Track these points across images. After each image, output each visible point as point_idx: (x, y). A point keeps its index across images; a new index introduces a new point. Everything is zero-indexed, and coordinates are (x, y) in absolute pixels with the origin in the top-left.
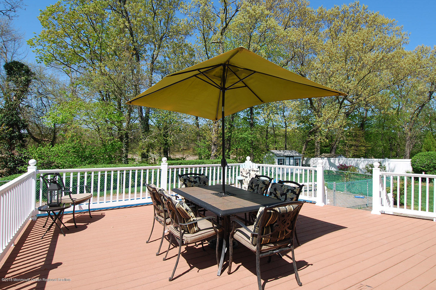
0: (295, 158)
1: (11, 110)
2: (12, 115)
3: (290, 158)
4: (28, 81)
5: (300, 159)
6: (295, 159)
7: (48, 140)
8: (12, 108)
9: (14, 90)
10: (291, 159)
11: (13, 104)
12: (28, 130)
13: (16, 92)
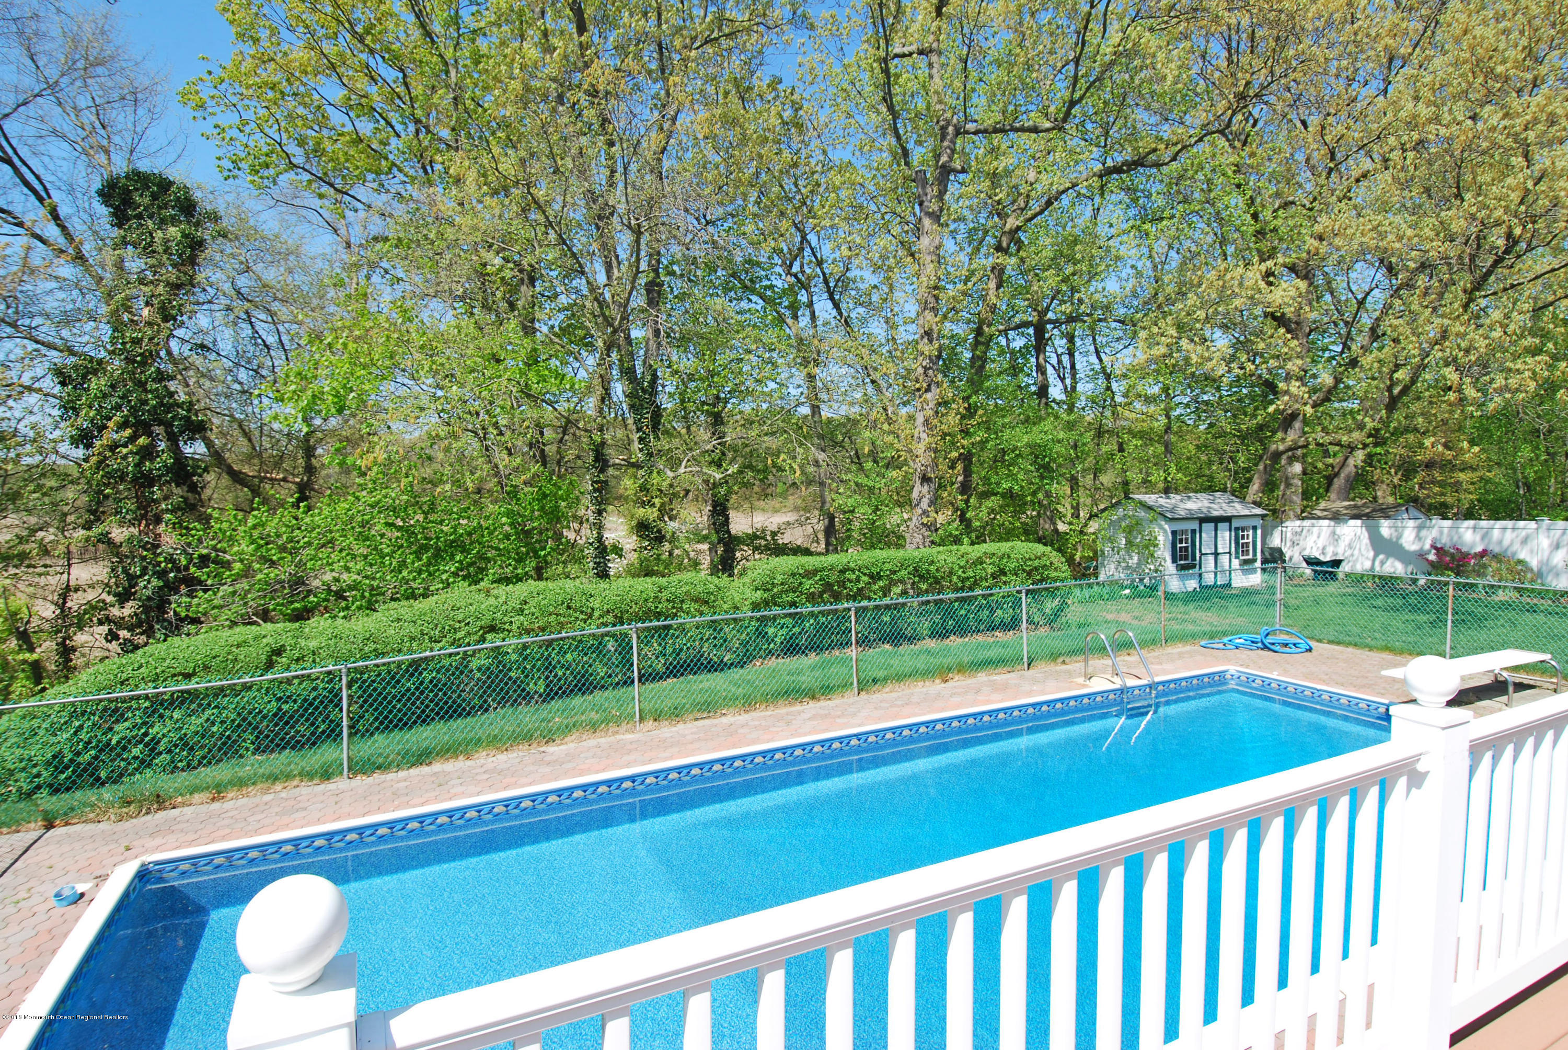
0: (1235, 524)
1: (135, 361)
2: (142, 385)
3: (1220, 525)
4: (197, 245)
5: (1255, 528)
6: (1237, 529)
7: (284, 480)
8: (141, 355)
9: (141, 281)
10: (1223, 530)
11: (142, 339)
12: (209, 444)
13: (152, 287)
